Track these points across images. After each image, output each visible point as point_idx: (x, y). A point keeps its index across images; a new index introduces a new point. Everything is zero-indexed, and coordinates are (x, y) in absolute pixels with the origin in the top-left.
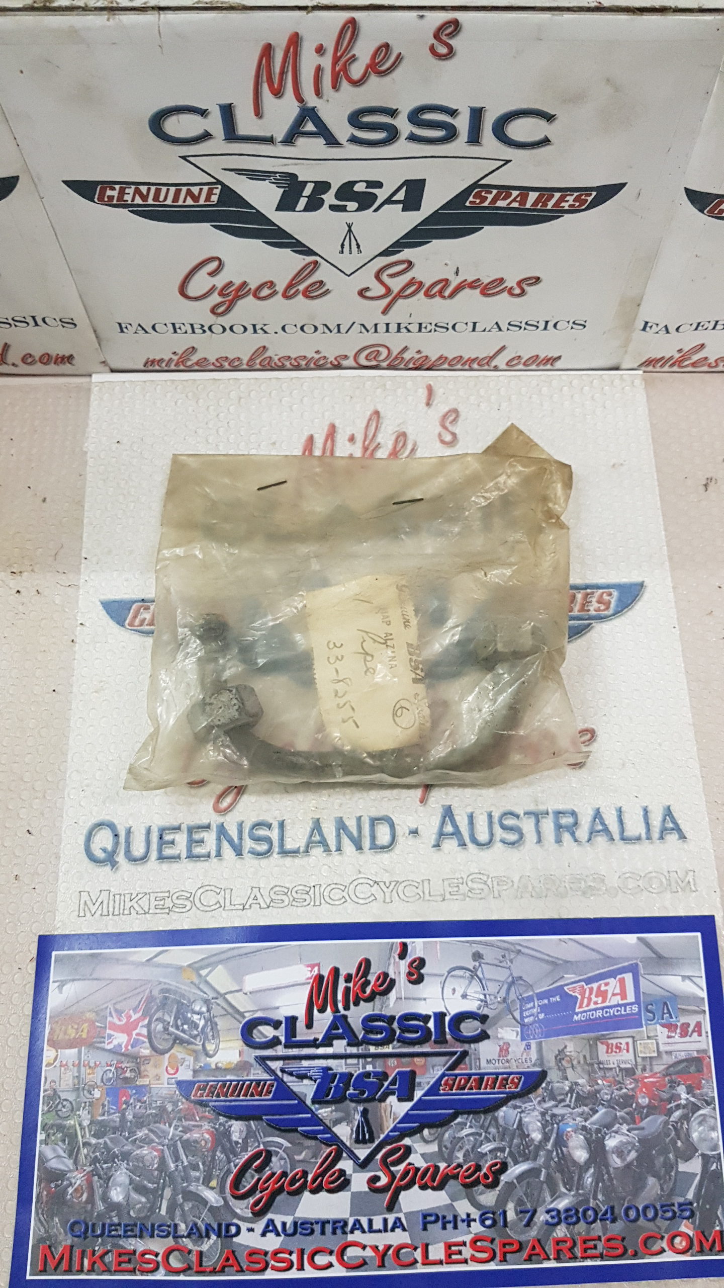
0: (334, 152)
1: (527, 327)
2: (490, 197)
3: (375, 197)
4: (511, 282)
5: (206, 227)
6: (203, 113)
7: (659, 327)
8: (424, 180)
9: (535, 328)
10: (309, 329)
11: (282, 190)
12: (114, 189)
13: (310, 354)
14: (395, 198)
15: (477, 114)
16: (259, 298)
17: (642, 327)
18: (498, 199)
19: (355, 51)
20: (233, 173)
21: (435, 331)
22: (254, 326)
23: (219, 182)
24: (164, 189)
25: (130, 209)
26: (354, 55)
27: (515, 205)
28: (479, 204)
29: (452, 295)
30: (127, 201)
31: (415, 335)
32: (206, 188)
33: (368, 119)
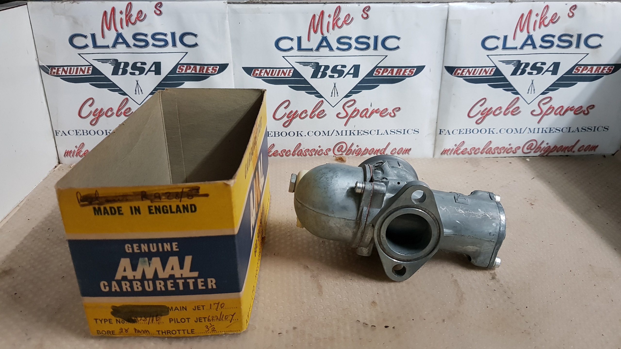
0: (332, 53)
1: (398, 133)
2: (381, 71)
3: (343, 71)
4: (390, 111)
5: (286, 86)
6: (292, 39)
7: (446, 132)
8: (360, 65)
9: (400, 133)
10: (318, 133)
11: (314, 69)
12: (259, 70)
13: (317, 148)
14: (350, 72)
15: (376, 38)
16: (301, 118)
17: (439, 133)
18: (384, 73)
19: (340, 16)
20: (298, 63)
21: (364, 134)
22: (298, 132)
23: (293, 67)
24: (275, 70)
25: (262, 79)
26: (339, 18)
27: (390, 75)
28: (378, 74)
29: (369, 117)
30: (262, 75)
31: (356, 136)
32: (289, 70)
33: (343, 40)
